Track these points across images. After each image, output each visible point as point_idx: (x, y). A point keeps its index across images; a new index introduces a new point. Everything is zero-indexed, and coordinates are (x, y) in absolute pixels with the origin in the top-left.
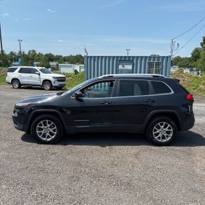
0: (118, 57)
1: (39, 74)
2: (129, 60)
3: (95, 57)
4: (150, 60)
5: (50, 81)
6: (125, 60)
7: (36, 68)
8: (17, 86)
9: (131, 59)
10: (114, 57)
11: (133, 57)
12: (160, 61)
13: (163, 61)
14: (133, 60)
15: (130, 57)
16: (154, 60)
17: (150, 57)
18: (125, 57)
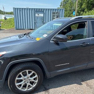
0: (34, 9)
2: (41, 11)
3: (20, 9)
4: (53, 11)
6: (39, 11)
9: (43, 10)
10: (32, 9)
12: (59, 12)
14: (44, 11)
15: (42, 9)
16: (55, 11)
17: (53, 9)
18: (39, 9)
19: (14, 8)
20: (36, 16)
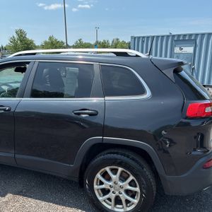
0: (173, 36)
2: (190, 40)
6: (184, 40)
9: (193, 38)
10: (168, 36)
14: (195, 40)
18: (185, 35)
20: (175, 51)
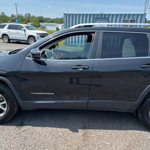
0: (94, 15)
1: (25, 31)
2: (105, 18)
3: (73, 15)
4: (125, 18)
5: (34, 37)
6: (101, 18)
7: (22, 25)
8: (7, 40)
10: (91, 15)
11: (109, 15)
12: (135, 19)
13: (137, 18)
14: (108, 18)
15: (105, 15)
16: (129, 18)
17: (125, 15)
18: (102, 15)
19: (64, 14)
